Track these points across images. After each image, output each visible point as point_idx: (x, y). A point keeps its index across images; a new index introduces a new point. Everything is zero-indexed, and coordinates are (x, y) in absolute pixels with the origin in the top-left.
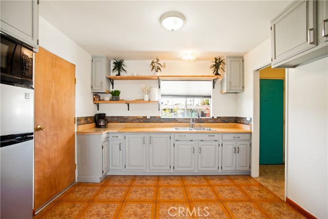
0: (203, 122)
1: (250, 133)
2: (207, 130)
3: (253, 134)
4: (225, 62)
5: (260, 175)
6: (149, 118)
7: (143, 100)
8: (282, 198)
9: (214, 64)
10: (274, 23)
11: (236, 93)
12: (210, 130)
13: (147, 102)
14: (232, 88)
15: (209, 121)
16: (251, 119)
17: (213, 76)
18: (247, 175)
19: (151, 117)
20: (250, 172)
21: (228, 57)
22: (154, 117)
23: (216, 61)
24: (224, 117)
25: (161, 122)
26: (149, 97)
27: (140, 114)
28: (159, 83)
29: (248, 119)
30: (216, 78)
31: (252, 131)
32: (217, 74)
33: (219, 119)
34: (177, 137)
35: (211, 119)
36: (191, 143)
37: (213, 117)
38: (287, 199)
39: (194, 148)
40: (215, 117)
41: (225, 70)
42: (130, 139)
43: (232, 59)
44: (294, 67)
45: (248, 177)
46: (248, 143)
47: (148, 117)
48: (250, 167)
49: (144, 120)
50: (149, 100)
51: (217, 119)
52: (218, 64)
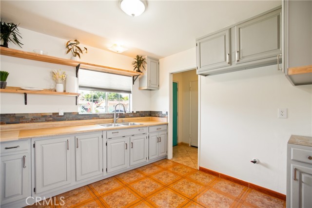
0: (124, 117)
1: (167, 124)
2: (131, 124)
3: (169, 125)
4: (146, 61)
5: (173, 156)
6: (63, 114)
7: (55, 91)
8: (195, 168)
9: (136, 61)
10: (200, 41)
11: (151, 90)
12: (133, 124)
13: (60, 93)
14: (152, 86)
15: (130, 115)
16: (167, 112)
17: (134, 72)
18: (165, 159)
19: (64, 113)
20: (167, 156)
21: (148, 57)
22: (70, 113)
23: (138, 59)
24: (142, 112)
25: (80, 119)
26: (65, 87)
27: (48, 110)
28: (77, 71)
29: (164, 113)
30: (138, 74)
31: (169, 122)
32: (139, 71)
33: (138, 113)
34: (110, 134)
35: (131, 114)
36: (124, 139)
37: (133, 112)
38: (200, 168)
39: (126, 144)
40: (135, 112)
41: (146, 68)
42: (43, 146)
43: (152, 60)
44: (206, 76)
45: (165, 160)
46: (166, 132)
47: (61, 114)
48: (167, 152)
49: (55, 117)
50: (65, 91)
51: (136, 113)
52: (140, 62)
